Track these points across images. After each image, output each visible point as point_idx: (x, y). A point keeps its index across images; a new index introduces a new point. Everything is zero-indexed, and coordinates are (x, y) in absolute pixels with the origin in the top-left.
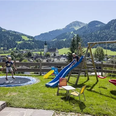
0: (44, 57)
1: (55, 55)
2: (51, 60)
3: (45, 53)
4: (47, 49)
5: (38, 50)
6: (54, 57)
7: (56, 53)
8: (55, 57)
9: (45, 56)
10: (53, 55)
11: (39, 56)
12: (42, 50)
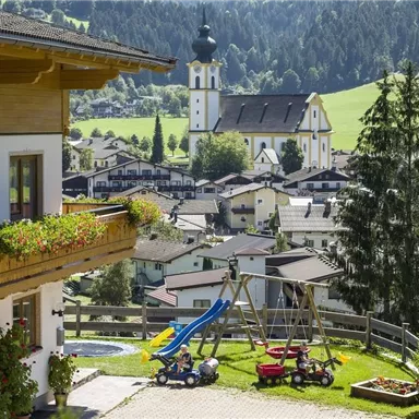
0: (187, 180)
1: (291, 159)
2: (251, 211)
3: (193, 139)
4: (215, 97)
5: (133, 96)
6: (278, 179)
7: (302, 141)
8: (292, 177)
9: (197, 171)
10: (272, 155)
11: (140, 168)
12: (167, 98)
